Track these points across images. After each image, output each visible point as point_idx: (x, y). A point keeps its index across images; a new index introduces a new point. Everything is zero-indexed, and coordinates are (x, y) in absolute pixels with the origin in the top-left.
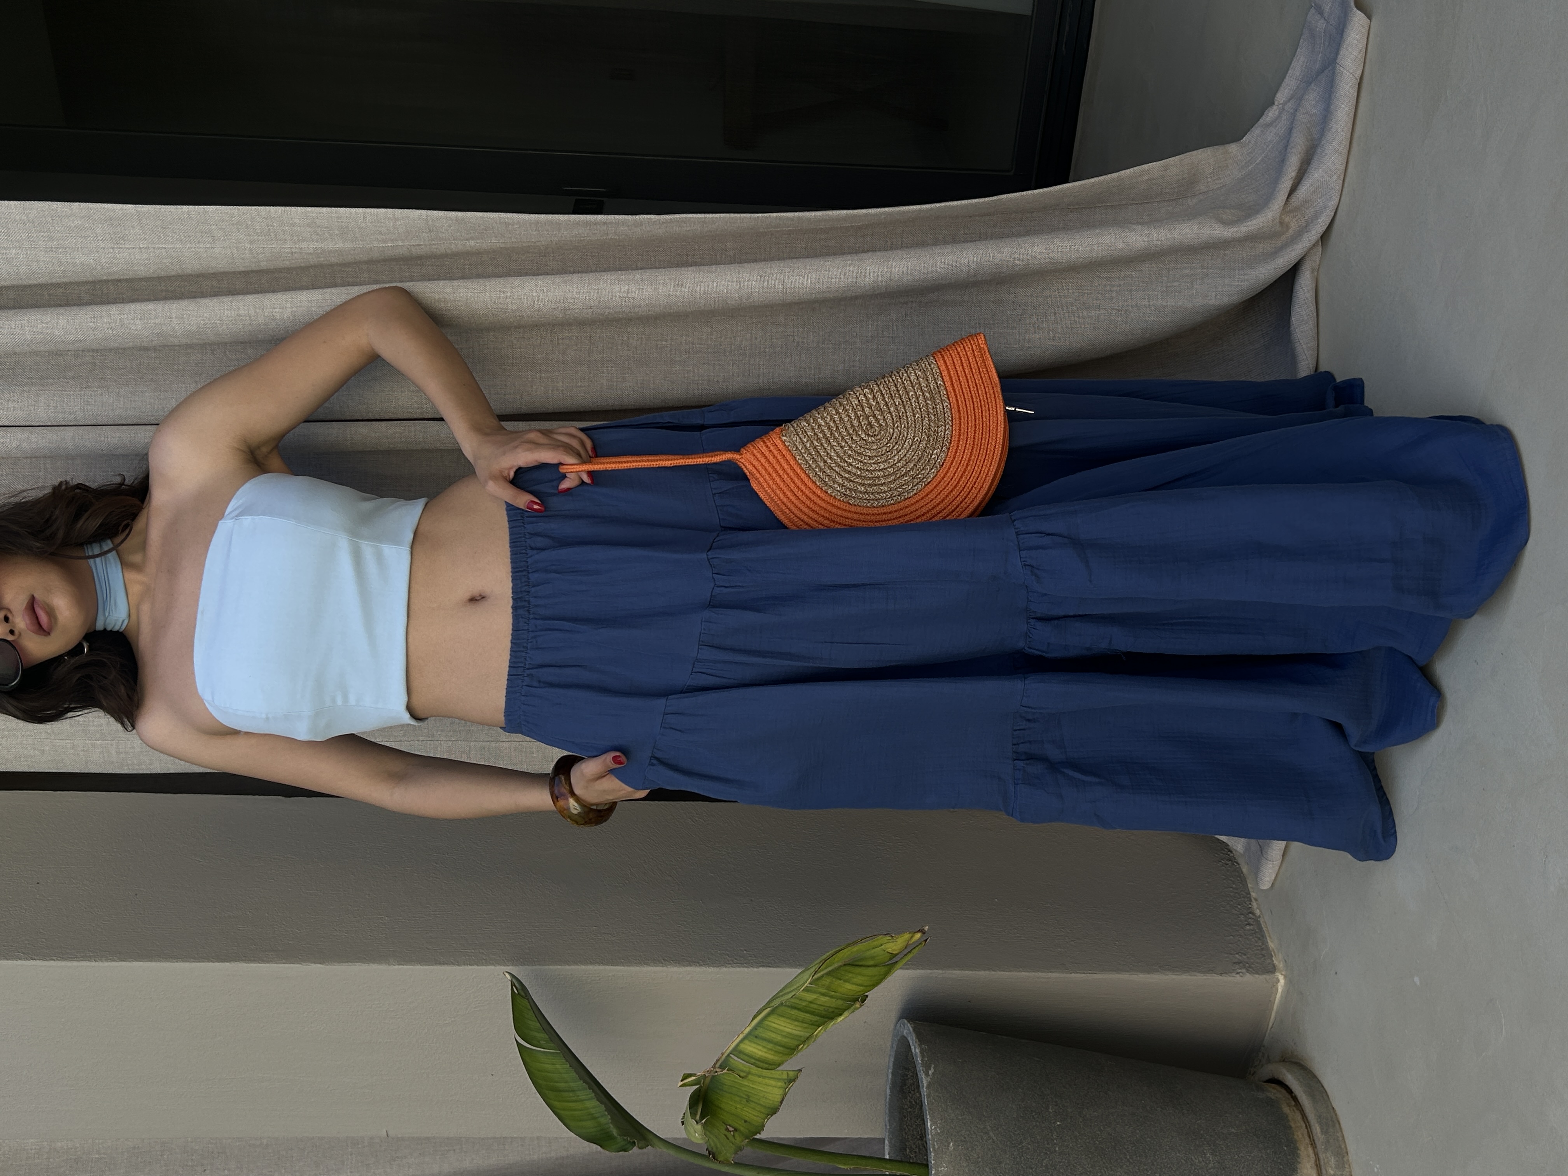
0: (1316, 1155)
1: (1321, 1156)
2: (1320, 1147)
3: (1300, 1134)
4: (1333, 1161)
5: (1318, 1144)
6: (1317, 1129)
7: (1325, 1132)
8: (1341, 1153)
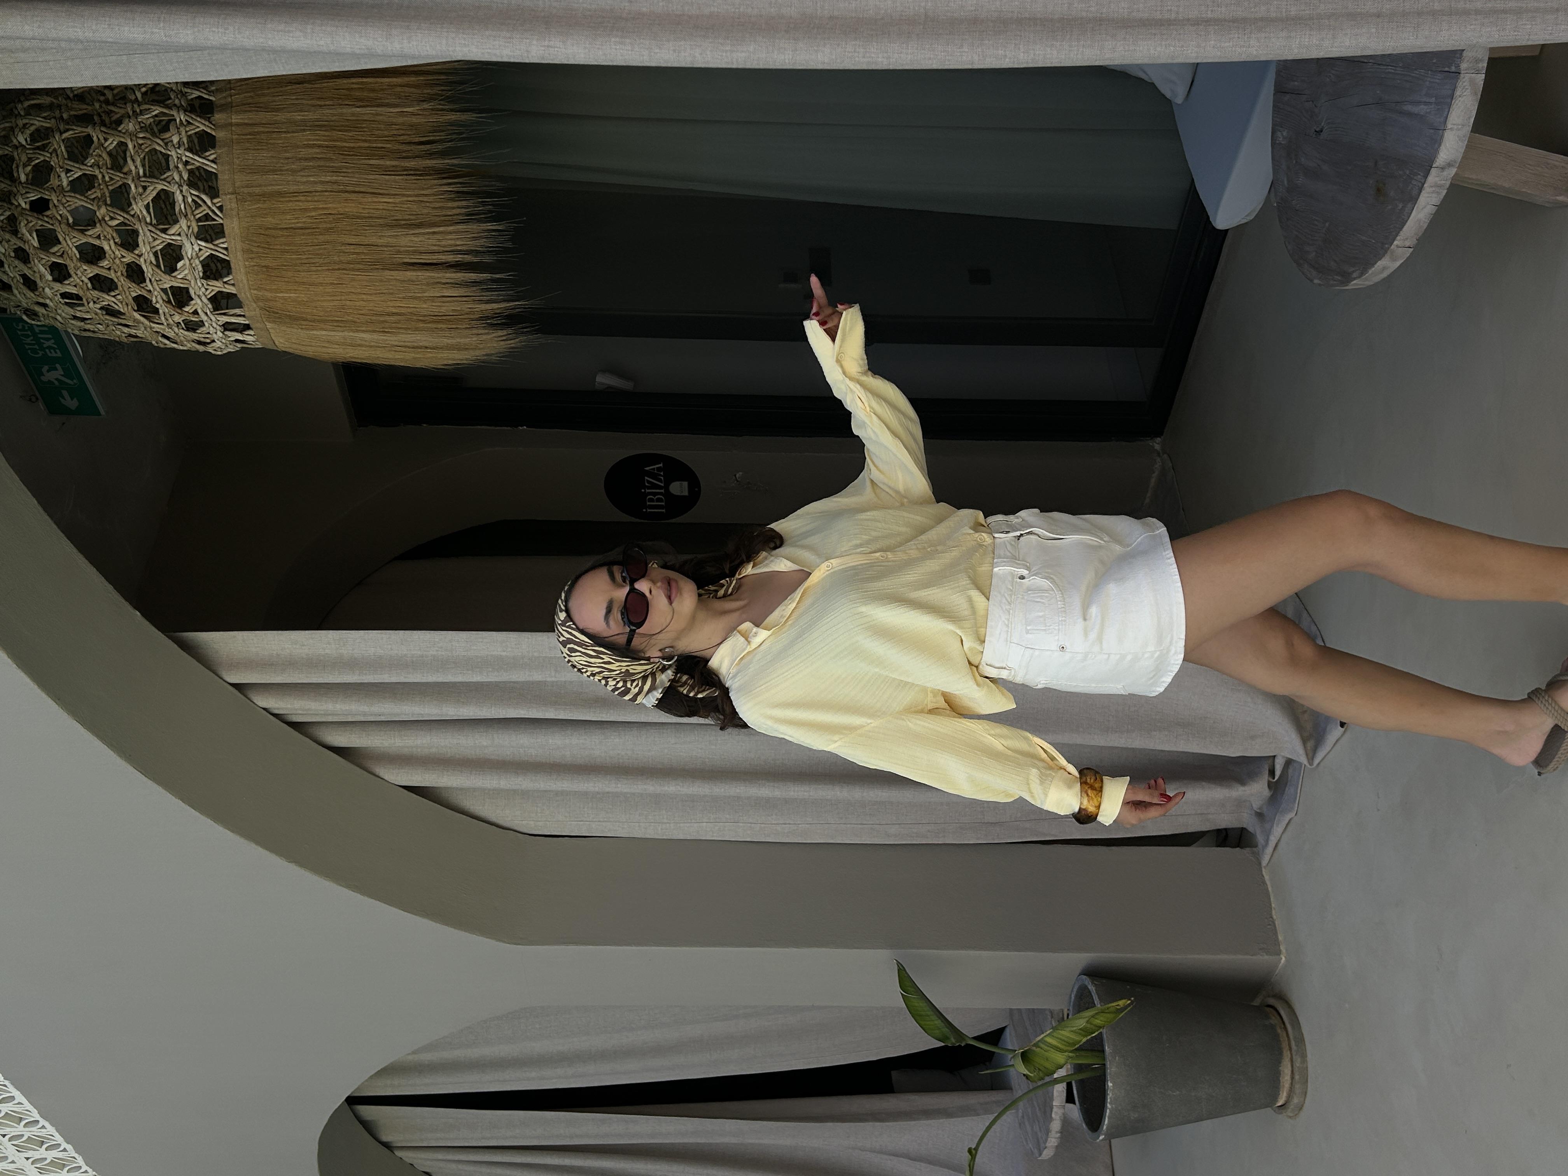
0: (1291, 1055)
1: (1294, 1057)
2: (1294, 1053)
3: (1285, 1045)
4: (1299, 1060)
5: (1293, 1051)
6: (1293, 1043)
7: (1297, 1046)
8: (1304, 1056)
